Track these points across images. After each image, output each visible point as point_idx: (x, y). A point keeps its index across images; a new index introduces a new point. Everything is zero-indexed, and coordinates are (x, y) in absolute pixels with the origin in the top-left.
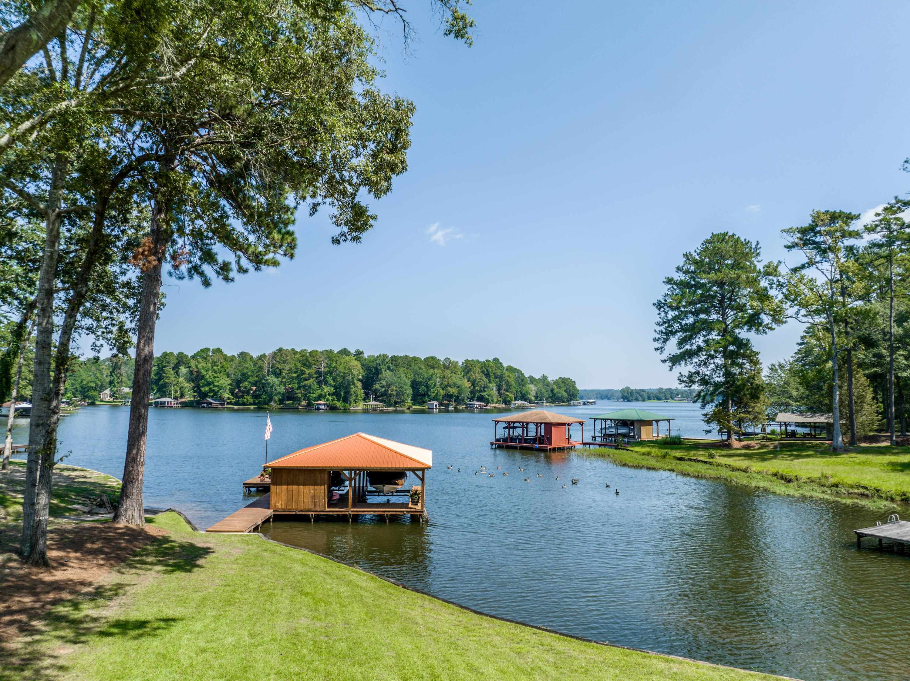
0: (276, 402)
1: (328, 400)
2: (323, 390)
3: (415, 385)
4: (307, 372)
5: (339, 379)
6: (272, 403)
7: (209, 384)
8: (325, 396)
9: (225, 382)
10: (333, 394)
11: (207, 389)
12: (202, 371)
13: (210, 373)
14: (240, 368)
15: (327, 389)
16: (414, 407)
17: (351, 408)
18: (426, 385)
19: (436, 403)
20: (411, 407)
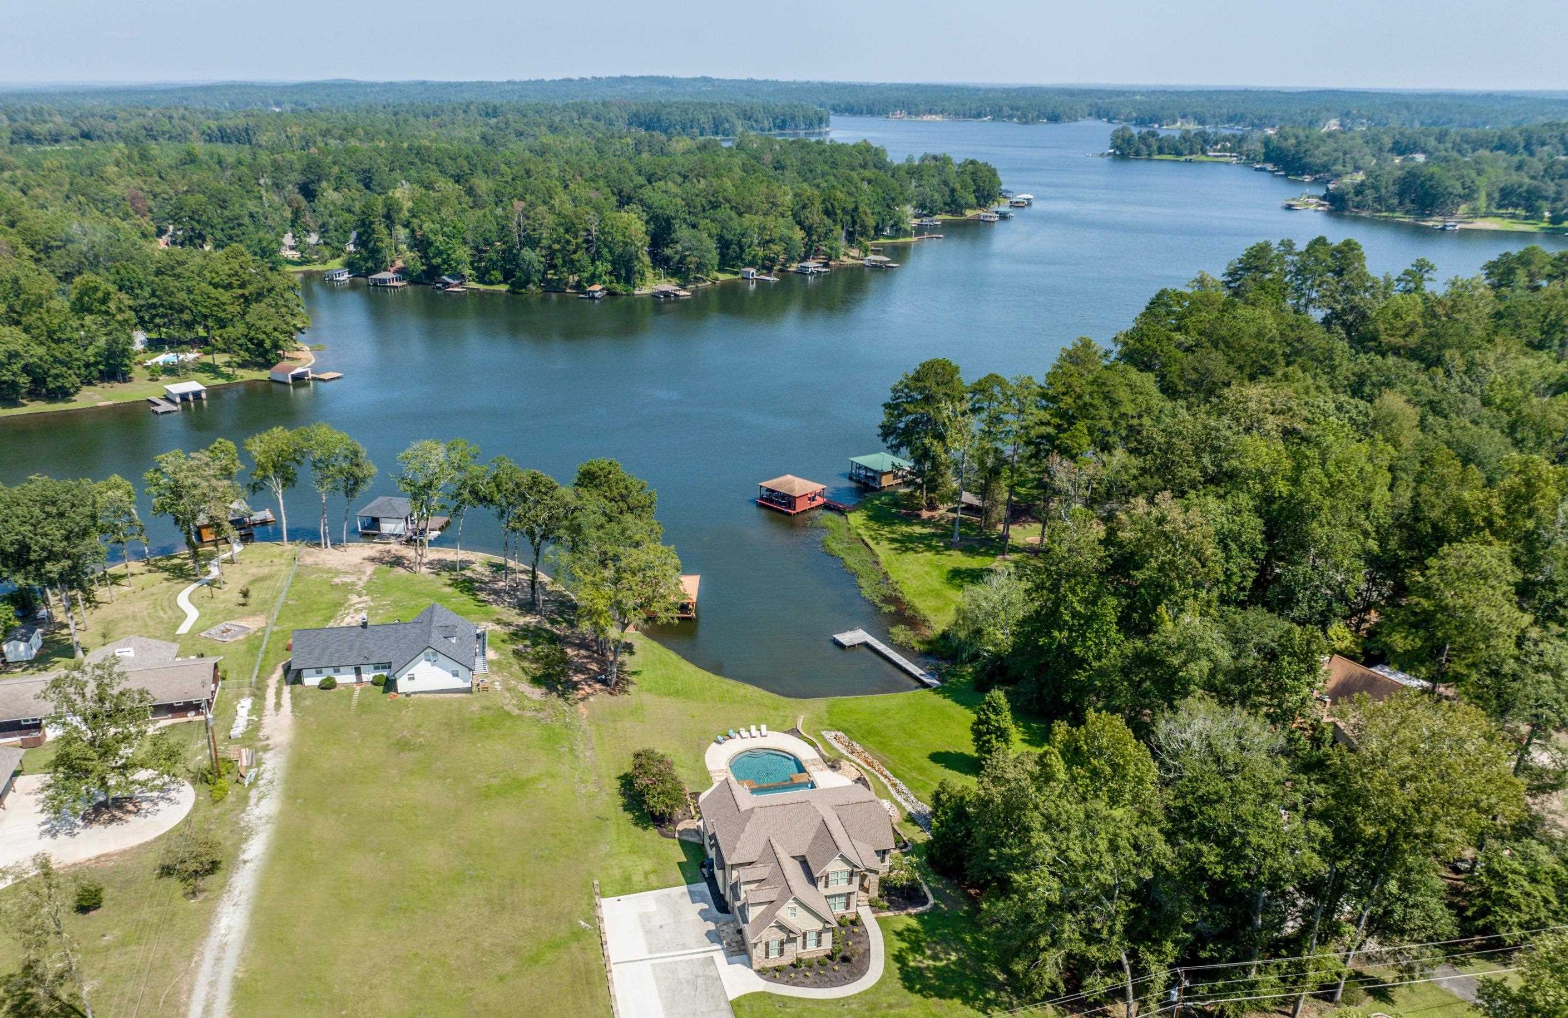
0: (535, 284)
1: (604, 282)
2: (597, 268)
3: (724, 244)
4: (574, 241)
5: (618, 250)
6: (531, 286)
7: (440, 253)
8: (600, 276)
9: (463, 253)
10: (611, 273)
11: (439, 260)
12: (431, 235)
13: (441, 238)
14: (481, 230)
15: (603, 267)
16: (723, 277)
17: (636, 292)
18: (739, 243)
19: (752, 270)
20: (717, 279)
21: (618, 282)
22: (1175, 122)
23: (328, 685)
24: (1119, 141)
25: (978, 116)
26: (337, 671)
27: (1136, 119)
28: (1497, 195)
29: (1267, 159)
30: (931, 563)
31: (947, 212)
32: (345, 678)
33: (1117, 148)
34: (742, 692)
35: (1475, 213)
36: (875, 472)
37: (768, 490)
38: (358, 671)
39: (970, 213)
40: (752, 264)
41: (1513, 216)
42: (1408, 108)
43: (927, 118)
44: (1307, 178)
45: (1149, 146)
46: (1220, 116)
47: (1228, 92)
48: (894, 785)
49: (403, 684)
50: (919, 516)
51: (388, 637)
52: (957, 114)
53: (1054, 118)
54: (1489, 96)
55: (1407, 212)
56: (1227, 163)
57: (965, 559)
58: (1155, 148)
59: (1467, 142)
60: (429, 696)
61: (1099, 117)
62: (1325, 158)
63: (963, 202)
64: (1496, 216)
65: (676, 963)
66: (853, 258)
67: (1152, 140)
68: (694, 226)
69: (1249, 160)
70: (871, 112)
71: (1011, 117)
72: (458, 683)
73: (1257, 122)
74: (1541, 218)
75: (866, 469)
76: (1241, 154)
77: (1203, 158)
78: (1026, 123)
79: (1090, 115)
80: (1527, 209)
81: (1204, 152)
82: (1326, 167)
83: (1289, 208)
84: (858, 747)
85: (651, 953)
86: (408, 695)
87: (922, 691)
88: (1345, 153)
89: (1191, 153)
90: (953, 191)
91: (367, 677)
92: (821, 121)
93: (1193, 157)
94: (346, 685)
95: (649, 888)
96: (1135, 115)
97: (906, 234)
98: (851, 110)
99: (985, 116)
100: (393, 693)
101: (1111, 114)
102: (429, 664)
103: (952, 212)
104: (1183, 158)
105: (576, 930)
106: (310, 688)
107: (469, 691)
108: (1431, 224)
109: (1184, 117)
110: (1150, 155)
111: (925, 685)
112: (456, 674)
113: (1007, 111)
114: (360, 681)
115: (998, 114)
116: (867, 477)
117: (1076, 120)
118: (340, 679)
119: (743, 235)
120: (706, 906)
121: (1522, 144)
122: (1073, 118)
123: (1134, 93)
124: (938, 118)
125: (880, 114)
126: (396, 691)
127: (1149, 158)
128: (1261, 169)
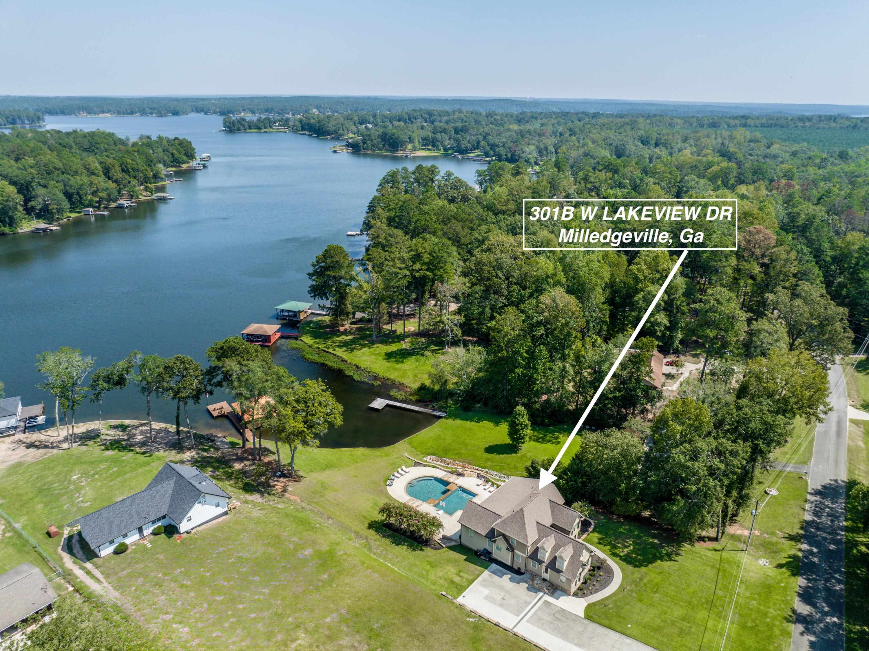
16: (73, 215)
17: (20, 231)
18: (78, 193)
19: (91, 209)
20: (70, 217)
21: (5, 226)
22: (240, 113)
23: (120, 550)
24: (228, 124)
25: (132, 113)
26: (125, 536)
27: (220, 112)
28: (421, 140)
29: (303, 129)
30: (372, 354)
31: (172, 166)
32: (132, 539)
33: (228, 127)
34: (359, 453)
35: (415, 149)
36: (294, 312)
37: (248, 335)
38: (140, 530)
39: (185, 166)
40: (90, 205)
41: (429, 150)
42: (343, 103)
43: (101, 115)
44: (329, 137)
45: (243, 126)
46: (261, 109)
47: (257, 98)
48: (487, 472)
49: (184, 526)
50: (339, 330)
51: (154, 498)
52: (118, 113)
53: (176, 113)
54: (369, 98)
55: (387, 150)
56: (285, 132)
57: (387, 347)
58: (247, 126)
59: (386, 118)
60: (203, 527)
61: (198, 112)
62: (334, 128)
63: (180, 160)
64: (422, 150)
65: (535, 613)
66: (145, 196)
67: (244, 122)
68: (45, 186)
69: (295, 131)
70: (63, 113)
71: (151, 113)
72: (220, 510)
73: (280, 111)
74: (440, 150)
75: (288, 311)
76: (289, 127)
77: (271, 130)
78: (162, 116)
79: (193, 111)
80: (433, 146)
81: (271, 127)
82: (335, 132)
83: (335, 151)
84: (448, 460)
85: (517, 616)
86: (188, 532)
87: (441, 420)
88: (342, 125)
89: (265, 128)
90: (172, 154)
91: (148, 531)
92: (39, 118)
93: (267, 130)
94: (135, 544)
95: (471, 582)
96: (218, 110)
97: (162, 180)
98: (51, 112)
99: (136, 113)
100: (176, 536)
101: (206, 110)
102: (200, 505)
103: (175, 166)
104: (262, 131)
105: (472, 625)
106: (107, 558)
107: (226, 513)
108: (399, 155)
109: (244, 110)
110: (245, 130)
111: (440, 417)
112: (218, 505)
113: (148, 110)
114: (142, 537)
115: (143, 112)
116: (290, 316)
117: (187, 114)
118: (128, 541)
119: (80, 189)
120: (510, 576)
121: (407, 118)
122: (185, 113)
123: (211, 99)
124: (109, 115)
125: (69, 114)
126: (179, 533)
127: (245, 131)
128: (303, 134)
